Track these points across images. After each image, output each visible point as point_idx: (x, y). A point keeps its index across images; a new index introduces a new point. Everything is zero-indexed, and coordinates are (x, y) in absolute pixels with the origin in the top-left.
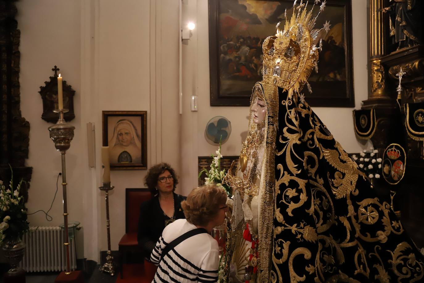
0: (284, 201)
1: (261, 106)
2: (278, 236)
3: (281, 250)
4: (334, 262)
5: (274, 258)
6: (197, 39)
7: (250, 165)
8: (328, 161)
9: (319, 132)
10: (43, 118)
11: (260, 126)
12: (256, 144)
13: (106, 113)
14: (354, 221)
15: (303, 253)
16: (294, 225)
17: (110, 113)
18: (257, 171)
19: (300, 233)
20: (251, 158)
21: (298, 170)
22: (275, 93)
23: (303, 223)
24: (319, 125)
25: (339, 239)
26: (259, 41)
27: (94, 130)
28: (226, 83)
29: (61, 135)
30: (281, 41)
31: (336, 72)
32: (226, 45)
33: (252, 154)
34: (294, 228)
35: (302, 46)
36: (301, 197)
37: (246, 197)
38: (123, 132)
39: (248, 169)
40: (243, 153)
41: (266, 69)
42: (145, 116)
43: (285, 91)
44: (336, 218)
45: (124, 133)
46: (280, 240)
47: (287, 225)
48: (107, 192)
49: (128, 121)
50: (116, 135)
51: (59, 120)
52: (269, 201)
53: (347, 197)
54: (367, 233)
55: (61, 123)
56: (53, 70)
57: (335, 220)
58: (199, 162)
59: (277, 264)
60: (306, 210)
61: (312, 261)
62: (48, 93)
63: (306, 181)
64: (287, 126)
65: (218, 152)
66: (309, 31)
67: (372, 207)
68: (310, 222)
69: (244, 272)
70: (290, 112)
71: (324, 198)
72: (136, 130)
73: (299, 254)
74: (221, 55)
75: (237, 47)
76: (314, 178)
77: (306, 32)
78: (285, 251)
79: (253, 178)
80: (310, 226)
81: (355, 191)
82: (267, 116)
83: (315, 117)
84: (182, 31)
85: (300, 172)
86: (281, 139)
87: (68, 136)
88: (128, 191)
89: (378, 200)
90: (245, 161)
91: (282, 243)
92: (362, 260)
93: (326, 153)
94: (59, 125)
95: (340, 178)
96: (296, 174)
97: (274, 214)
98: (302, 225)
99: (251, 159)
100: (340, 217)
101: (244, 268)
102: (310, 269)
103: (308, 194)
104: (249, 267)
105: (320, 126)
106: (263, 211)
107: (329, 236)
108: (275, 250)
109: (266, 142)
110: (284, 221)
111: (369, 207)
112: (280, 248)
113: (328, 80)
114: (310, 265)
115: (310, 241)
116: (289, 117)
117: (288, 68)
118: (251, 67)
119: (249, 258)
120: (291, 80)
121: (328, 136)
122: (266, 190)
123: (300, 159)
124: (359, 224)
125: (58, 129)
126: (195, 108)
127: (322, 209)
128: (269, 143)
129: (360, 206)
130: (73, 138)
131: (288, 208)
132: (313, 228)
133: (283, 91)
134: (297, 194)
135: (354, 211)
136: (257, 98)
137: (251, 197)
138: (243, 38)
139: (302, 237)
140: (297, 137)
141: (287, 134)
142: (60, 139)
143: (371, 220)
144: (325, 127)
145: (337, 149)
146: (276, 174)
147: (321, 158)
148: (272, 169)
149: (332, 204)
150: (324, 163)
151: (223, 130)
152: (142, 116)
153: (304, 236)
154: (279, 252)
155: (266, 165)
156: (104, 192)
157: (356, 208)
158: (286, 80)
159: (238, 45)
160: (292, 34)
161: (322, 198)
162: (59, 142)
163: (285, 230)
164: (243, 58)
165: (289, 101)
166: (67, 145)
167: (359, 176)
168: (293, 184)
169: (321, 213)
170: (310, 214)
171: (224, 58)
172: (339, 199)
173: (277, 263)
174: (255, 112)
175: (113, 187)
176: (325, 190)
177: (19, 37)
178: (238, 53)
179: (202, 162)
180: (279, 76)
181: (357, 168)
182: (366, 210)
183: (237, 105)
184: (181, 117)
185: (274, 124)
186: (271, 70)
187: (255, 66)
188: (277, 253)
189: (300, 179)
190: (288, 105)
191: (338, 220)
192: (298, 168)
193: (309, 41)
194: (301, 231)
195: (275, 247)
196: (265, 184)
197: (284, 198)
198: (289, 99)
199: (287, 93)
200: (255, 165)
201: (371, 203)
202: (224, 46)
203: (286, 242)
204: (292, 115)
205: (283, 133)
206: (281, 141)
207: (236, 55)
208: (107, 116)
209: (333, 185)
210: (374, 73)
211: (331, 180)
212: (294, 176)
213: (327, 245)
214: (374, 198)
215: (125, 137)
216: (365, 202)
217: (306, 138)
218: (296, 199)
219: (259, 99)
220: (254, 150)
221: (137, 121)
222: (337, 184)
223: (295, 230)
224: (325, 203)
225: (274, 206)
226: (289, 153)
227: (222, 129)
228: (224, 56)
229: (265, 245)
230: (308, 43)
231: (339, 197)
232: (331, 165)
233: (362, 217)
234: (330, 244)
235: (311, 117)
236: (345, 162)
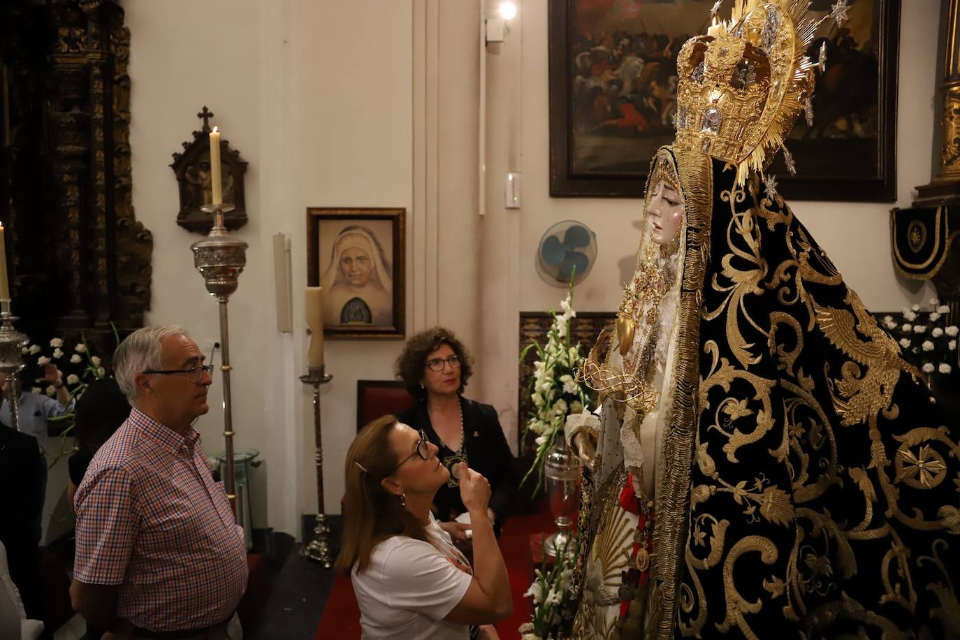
0: (718, 427)
1: (671, 203)
2: (702, 507)
3: (707, 539)
4: (831, 572)
5: (689, 555)
6: (522, 42)
7: (641, 340)
8: (826, 336)
9: (809, 268)
10: (179, 224)
11: (667, 250)
12: (656, 291)
13: (314, 213)
14: (883, 478)
15: (759, 549)
16: (740, 483)
17: (323, 213)
18: (656, 354)
19: (753, 503)
20: (644, 324)
21: (755, 357)
22: (704, 172)
23: (761, 479)
24: (809, 250)
25: (846, 521)
26: (667, 43)
27: (289, 251)
28: (587, 144)
29: (218, 262)
30: (723, 49)
31: (852, 116)
32: (587, 53)
33: (645, 313)
34: (739, 491)
35: (774, 60)
36: (759, 419)
37: (630, 415)
38: (352, 255)
39: (635, 348)
40: (626, 310)
41: (686, 114)
42: (401, 218)
43: (730, 168)
44: (840, 470)
45: (353, 258)
46: (705, 515)
47: (724, 483)
48: (317, 387)
49: (364, 230)
50: (336, 261)
51: (214, 228)
52: (682, 426)
53: (870, 421)
54: (915, 509)
55: (217, 236)
56: (200, 116)
57: (838, 474)
58: (522, 324)
59: (695, 569)
60: (770, 451)
61: (779, 569)
62: (190, 168)
63: (773, 383)
64: (731, 252)
65: (565, 304)
66: (794, 21)
67: (931, 449)
68: (779, 477)
69: (618, 580)
70: (740, 218)
71: (813, 422)
72: (381, 250)
73: (749, 550)
74: (575, 76)
75: (614, 58)
76: (792, 374)
77: (787, 26)
78: (717, 542)
79: (648, 368)
80: (778, 488)
81: (889, 410)
82: (684, 227)
83: (799, 230)
84: (486, 22)
85: (758, 360)
86: (715, 281)
87: (234, 264)
88: (363, 386)
89: (946, 433)
90: (628, 330)
91: (708, 522)
92: (899, 571)
93: (824, 318)
94: (213, 239)
95: (854, 376)
96: (749, 365)
97: (693, 455)
98: (759, 485)
99: (645, 327)
100: (850, 468)
101: (618, 571)
102: (774, 587)
103: (777, 414)
104: (631, 570)
105: (811, 253)
106: (669, 448)
107: (822, 512)
108: (693, 539)
109: (679, 289)
110: (717, 473)
111: (923, 448)
112: (704, 534)
113: (833, 136)
114: (773, 577)
115: (776, 521)
116: (737, 230)
117: (739, 112)
118: (646, 104)
119: (630, 552)
120: (744, 141)
121: (831, 275)
122: (676, 398)
123: (760, 330)
124: (897, 486)
125: (212, 249)
126: (514, 200)
127: (806, 448)
128: (686, 291)
129: (900, 444)
130: (244, 268)
131: (728, 442)
132: (784, 492)
133: (725, 169)
134: (749, 412)
135: (887, 455)
136: (663, 183)
137: (641, 413)
138: (629, 37)
139: (757, 513)
140: (754, 278)
141: (729, 271)
142: (216, 271)
143: (927, 479)
144: (822, 254)
145: (849, 308)
146: (703, 364)
147: (810, 329)
148: (693, 352)
149: (832, 438)
150: (816, 340)
151: (578, 253)
152: (395, 219)
153: (761, 510)
154: (703, 543)
155: (679, 342)
156: (311, 387)
157: (892, 449)
158: (732, 142)
159: (615, 53)
160: (750, 30)
161: (810, 422)
162: (215, 278)
163: (718, 494)
164: (627, 84)
165: (739, 191)
166: (231, 283)
167: (903, 373)
168: (741, 389)
169: (805, 458)
170: (780, 461)
171: (583, 84)
172: (851, 427)
173: (697, 568)
174: (656, 217)
175: (331, 377)
176: (816, 405)
177: (127, 45)
178: (616, 73)
179: (528, 323)
180: (715, 133)
181: (898, 353)
182: (917, 455)
183: (611, 194)
184: (481, 222)
185: (699, 247)
186: (697, 117)
187: (655, 104)
188: (696, 544)
189: (758, 377)
190: (736, 202)
191: (845, 476)
192: (754, 352)
193: (794, 48)
194: (756, 497)
195: (693, 530)
196: (674, 385)
197: (719, 419)
198: (738, 188)
199: (733, 172)
200: (653, 341)
201: (929, 438)
202: (586, 56)
203: (719, 522)
204: (744, 225)
205: (722, 269)
206: (716, 287)
207: (611, 78)
208: (317, 219)
209: (836, 392)
210: (951, 118)
211: (834, 382)
212: (744, 369)
213: (815, 532)
214: (936, 428)
215: (357, 265)
216: (914, 436)
217: (776, 281)
218: (747, 424)
219: (665, 186)
220: (651, 305)
221: (384, 231)
222: (848, 391)
223: (742, 494)
224: (816, 433)
225: (694, 437)
226: (735, 315)
227: (576, 250)
228: (584, 80)
229: (670, 525)
230: (790, 53)
231: (849, 421)
232: (834, 345)
233: (904, 471)
234: (824, 529)
235: (790, 230)
236: (869, 339)
